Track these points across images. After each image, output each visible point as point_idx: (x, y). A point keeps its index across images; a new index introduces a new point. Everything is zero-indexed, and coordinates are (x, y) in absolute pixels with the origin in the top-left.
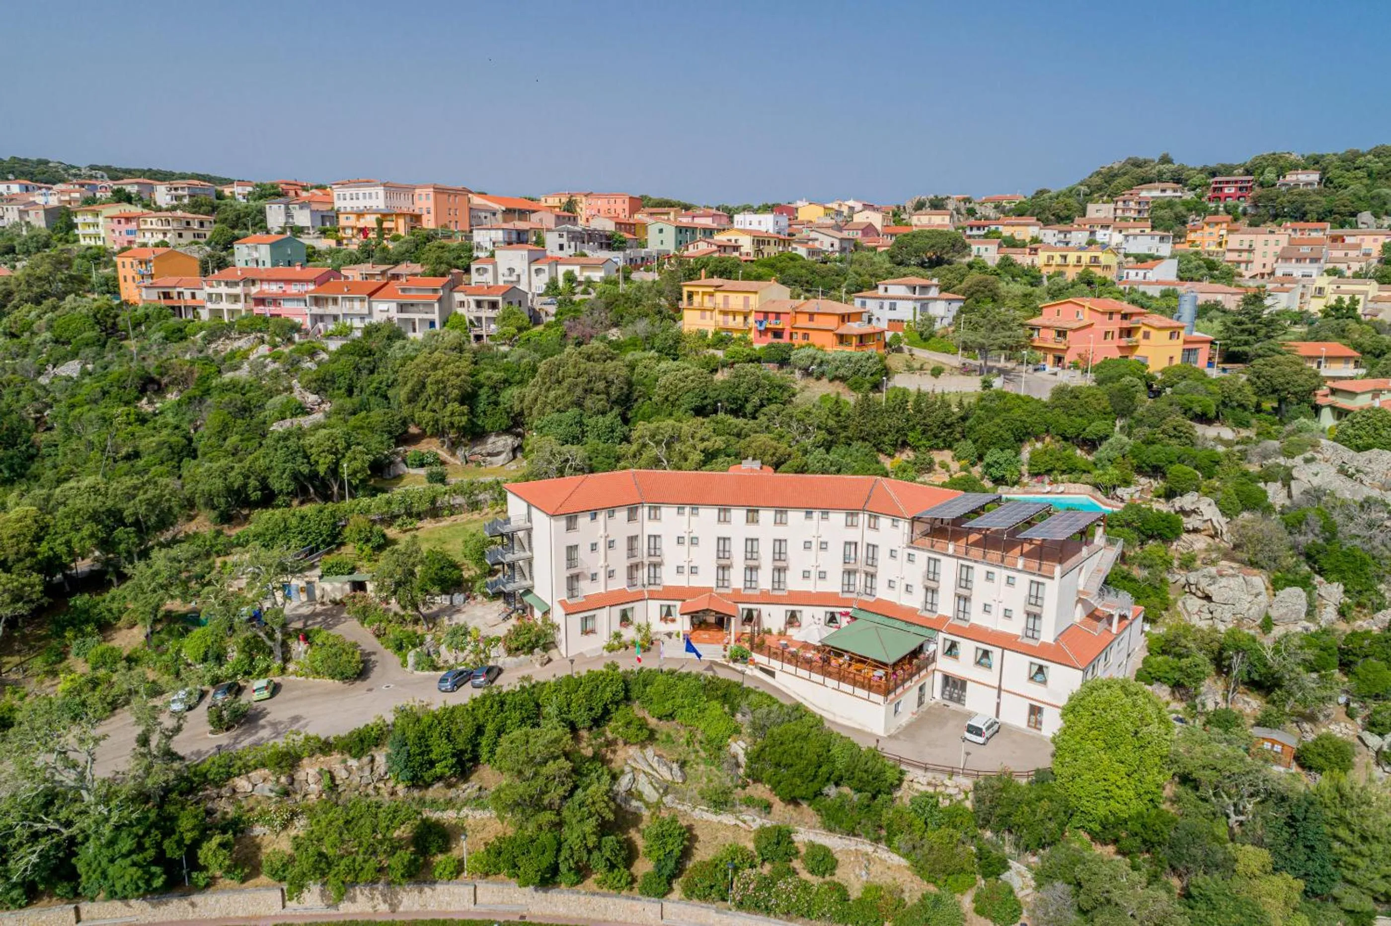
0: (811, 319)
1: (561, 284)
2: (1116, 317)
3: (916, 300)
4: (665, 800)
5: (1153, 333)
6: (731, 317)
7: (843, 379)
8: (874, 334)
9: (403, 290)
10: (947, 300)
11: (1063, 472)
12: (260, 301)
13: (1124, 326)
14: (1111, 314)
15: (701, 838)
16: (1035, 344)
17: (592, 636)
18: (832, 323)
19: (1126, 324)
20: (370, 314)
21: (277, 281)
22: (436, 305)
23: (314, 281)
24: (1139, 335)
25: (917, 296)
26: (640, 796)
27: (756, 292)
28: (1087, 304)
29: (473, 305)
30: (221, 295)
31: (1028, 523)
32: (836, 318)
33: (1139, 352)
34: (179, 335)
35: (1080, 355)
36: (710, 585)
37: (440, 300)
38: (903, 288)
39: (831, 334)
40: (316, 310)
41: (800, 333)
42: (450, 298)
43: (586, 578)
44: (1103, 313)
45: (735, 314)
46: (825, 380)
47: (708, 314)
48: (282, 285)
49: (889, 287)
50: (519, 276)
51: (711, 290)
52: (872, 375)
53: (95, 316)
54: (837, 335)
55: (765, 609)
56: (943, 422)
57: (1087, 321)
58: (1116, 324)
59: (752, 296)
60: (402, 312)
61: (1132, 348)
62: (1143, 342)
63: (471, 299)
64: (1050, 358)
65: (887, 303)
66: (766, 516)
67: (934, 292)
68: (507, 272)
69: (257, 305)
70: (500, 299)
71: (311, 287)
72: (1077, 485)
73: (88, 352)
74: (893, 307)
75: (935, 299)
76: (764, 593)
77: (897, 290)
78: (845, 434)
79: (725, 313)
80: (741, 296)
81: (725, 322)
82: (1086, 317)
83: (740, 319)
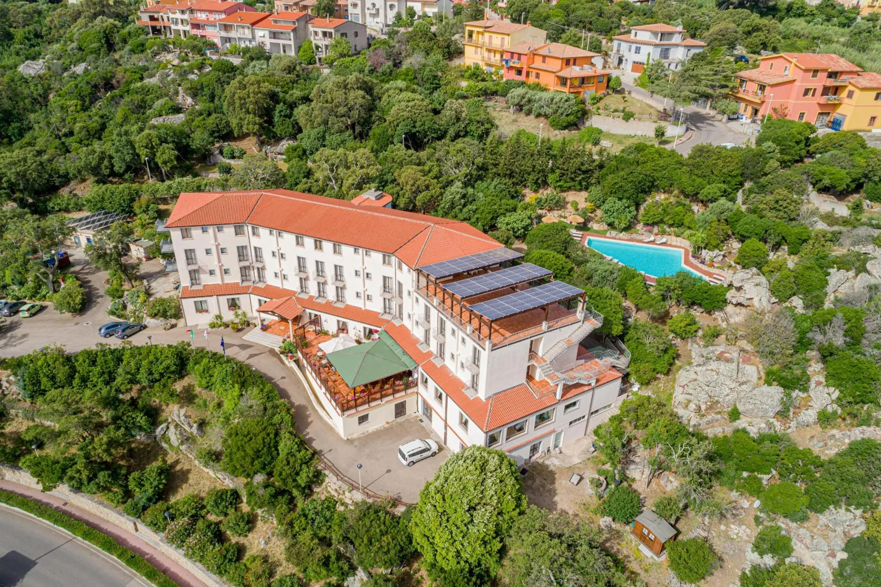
0: (544, 61)
1: (404, 17)
2: (822, 76)
3: (656, 45)
4: (181, 448)
5: (857, 93)
6: (492, 54)
7: (546, 116)
8: (594, 77)
9: (276, 21)
10: (686, 46)
11: (671, 226)
12: (196, 26)
13: (828, 84)
14: (816, 72)
15: (190, 481)
16: (739, 95)
17: (205, 314)
18: (555, 65)
19: (831, 82)
20: (254, 38)
21: (204, 11)
22: (292, 34)
23: (225, 12)
24: (844, 94)
25: (658, 42)
26: (168, 441)
27: (508, 35)
28: (794, 61)
29: (320, 35)
30: (177, 19)
31: (513, 289)
32: (560, 61)
33: (840, 110)
34: (141, 48)
35: (775, 110)
36: (295, 290)
37: (294, 30)
38: (649, 34)
39: (553, 75)
40: (224, 34)
41: (535, 72)
42: (306, 28)
43: (205, 272)
44: (806, 71)
45: (495, 52)
46: (532, 116)
47: (479, 49)
48: (207, 13)
49: (639, 32)
50: (378, 10)
51: (481, 30)
52: (567, 115)
53: (104, 32)
54: (558, 77)
55: (324, 316)
56: (580, 169)
57: (790, 78)
58: (822, 81)
59: (506, 37)
60: (275, 38)
61: (835, 106)
62: (847, 101)
63: (320, 30)
64: (750, 109)
65: (634, 46)
66: (328, 246)
67: (677, 39)
68: (371, 7)
69: (193, 28)
70: (333, 31)
71: (223, 16)
72: (679, 239)
73: (91, 57)
74: (638, 51)
75: (677, 45)
76: (329, 303)
77: (644, 35)
78: (494, 170)
79: (489, 51)
80: (500, 37)
81: (489, 59)
82: (790, 73)
83: (498, 56)
